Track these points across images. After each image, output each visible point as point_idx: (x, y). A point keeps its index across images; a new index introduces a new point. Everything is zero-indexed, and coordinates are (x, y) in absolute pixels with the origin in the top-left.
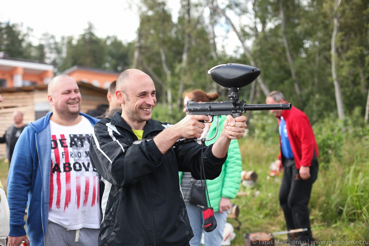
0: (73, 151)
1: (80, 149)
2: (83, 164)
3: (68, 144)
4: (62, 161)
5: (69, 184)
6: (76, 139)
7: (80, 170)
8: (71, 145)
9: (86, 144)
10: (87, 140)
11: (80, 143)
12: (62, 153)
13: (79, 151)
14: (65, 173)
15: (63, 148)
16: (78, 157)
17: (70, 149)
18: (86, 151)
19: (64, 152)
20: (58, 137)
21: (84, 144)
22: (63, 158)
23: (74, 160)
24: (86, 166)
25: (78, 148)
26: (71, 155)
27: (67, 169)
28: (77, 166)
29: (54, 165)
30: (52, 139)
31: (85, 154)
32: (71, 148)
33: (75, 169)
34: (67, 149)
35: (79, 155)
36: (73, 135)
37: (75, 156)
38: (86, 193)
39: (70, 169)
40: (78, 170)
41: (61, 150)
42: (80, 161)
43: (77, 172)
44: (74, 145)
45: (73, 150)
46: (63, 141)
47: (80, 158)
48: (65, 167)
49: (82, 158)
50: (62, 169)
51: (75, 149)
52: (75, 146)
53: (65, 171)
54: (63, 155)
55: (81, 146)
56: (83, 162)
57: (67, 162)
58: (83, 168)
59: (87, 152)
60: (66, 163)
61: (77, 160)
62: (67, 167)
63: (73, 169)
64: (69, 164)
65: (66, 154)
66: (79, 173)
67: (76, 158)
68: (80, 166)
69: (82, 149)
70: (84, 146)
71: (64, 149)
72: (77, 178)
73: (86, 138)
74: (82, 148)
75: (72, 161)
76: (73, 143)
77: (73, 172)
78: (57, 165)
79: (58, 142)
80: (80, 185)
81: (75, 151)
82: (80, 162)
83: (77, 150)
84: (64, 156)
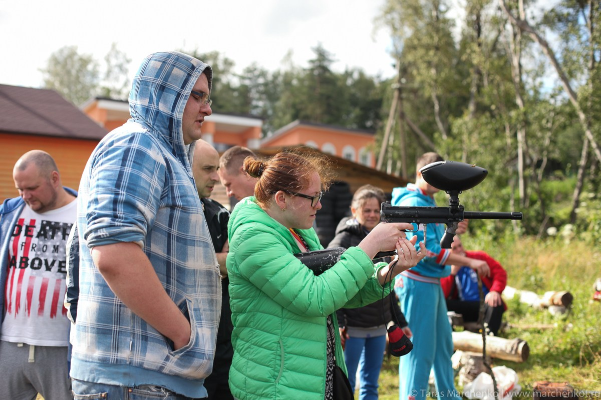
0: (38, 243)
1: (49, 241)
2: (46, 261)
3: (35, 233)
4: (20, 254)
5: (20, 284)
6: (48, 228)
7: (38, 268)
8: (39, 235)
9: (58, 236)
10: (62, 231)
11: (51, 233)
12: (21, 243)
13: (46, 244)
14: (19, 269)
15: (25, 237)
16: (42, 252)
17: (34, 240)
18: (55, 244)
19: (25, 243)
20: (27, 222)
21: (55, 235)
22: (21, 249)
23: (36, 255)
24: (49, 264)
25: (46, 239)
26: (33, 248)
27: (23, 265)
28: (37, 262)
29: (11, 257)
30: (17, 223)
31: (52, 249)
32: (37, 239)
33: (32, 267)
34: (31, 240)
35: (45, 249)
36: (46, 221)
37: (39, 250)
38: (42, 299)
39: (26, 265)
40: (35, 269)
41: (22, 238)
42: (42, 256)
43: (33, 270)
44: (42, 235)
45: (39, 241)
46: (30, 228)
47: (44, 253)
48: (21, 263)
49: (47, 253)
50: (18, 264)
51: (41, 241)
52: (43, 237)
53: (20, 267)
54: (22, 245)
55: (50, 238)
56: (46, 258)
57: (26, 256)
58: (44, 267)
59: (56, 247)
60: (24, 257)
61: (38, 255)
62: (24, 262)
63: (29, 266)
64: (27, 259)
65: (27, 245)
66: (35, 272)
67: (39, 253)
68: (40, 264)
69: (51, 242)
70: (55, 238)
71: (27, 239)
72: (32, 278)
73: (62, 229)
74: (52, 240)
75: (31, 255)
76: (42, 232)
77: (28, 270)
78: (15, 257)
79: (24, 228)
80: (33, 287)
81: (41, 243)
82: (42, 259)
83: (44, 243)
84: (23, 247)
